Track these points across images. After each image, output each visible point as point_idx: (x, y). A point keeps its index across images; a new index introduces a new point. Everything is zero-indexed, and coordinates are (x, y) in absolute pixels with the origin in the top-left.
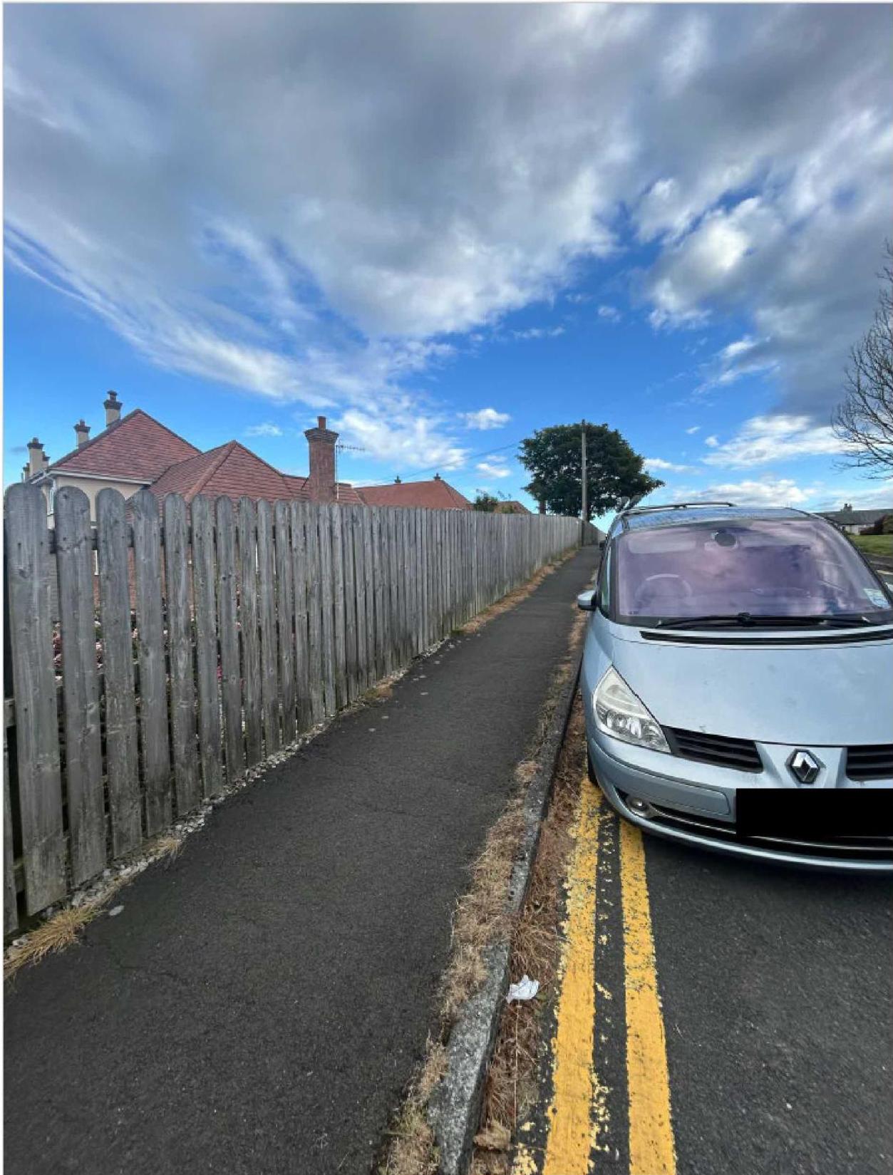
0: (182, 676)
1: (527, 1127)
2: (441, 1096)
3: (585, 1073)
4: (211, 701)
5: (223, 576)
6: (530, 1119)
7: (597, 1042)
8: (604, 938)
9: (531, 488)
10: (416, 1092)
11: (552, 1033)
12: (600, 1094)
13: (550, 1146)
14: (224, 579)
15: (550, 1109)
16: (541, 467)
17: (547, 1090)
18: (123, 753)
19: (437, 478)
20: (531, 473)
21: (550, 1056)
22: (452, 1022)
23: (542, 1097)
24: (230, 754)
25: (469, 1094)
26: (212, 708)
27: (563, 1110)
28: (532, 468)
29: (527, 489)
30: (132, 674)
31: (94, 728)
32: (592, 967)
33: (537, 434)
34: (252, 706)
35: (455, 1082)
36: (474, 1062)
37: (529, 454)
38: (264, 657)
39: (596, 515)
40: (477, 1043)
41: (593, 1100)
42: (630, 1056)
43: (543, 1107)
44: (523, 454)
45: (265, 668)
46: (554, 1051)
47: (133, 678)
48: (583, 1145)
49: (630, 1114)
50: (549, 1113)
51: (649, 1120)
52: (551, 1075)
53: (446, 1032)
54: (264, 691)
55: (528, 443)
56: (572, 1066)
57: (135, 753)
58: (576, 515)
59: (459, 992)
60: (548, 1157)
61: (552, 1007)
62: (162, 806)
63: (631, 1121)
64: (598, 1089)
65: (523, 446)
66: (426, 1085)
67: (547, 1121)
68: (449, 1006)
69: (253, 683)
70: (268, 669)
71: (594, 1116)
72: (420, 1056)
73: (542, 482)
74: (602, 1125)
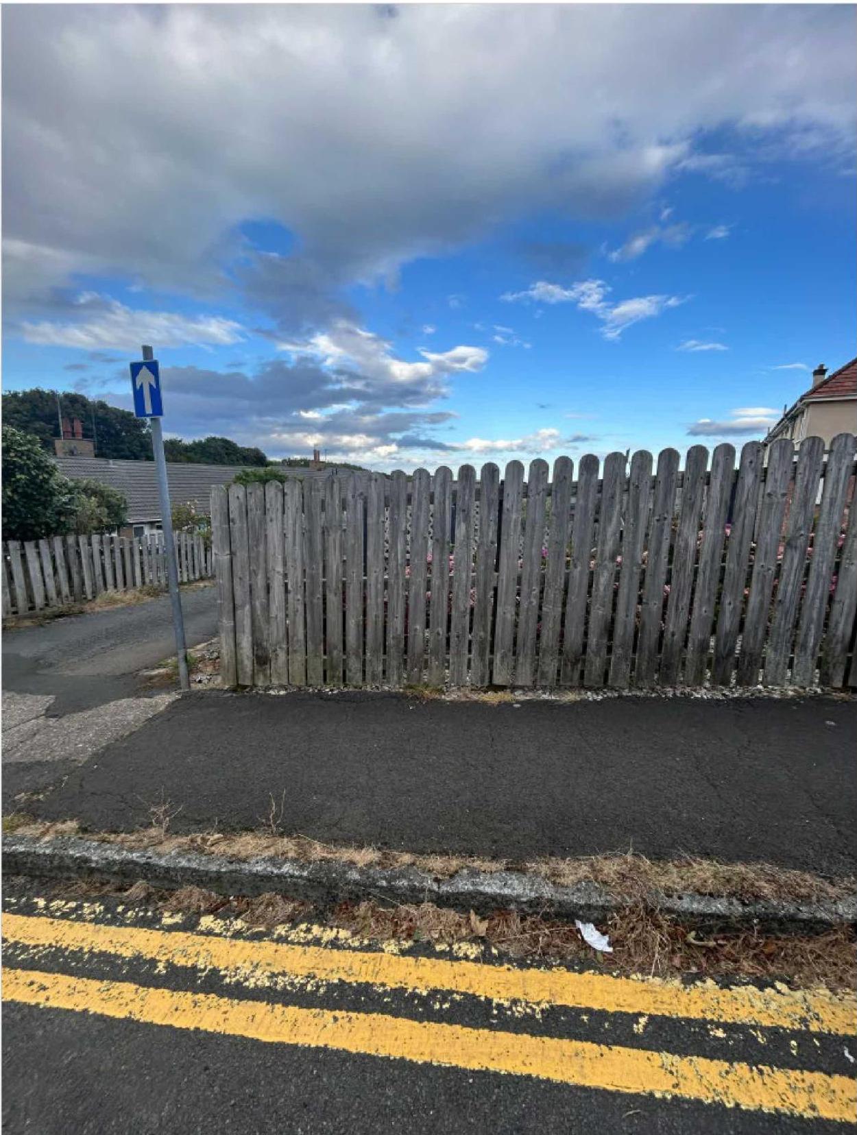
0: (602, 588)
1: (494, 951)
2: (474, 873)
3: (546, 996)
4: (627, 616)
5: (657, 518)
6: (500, 952)
7: (579, 1011)
8: (720, 1034)
10: (473, 861)
11: (570, 968)
12: (534, 1010)
13: (486, 967)
14: (658, 520)
15: (510, 966)
17: (522, 965)
18: (551, 625)
21: (549, 967)
22: (523, 871)
23: (516, 960)
24: (640, 665)
25: (481, 888)
26: (625, 621)
27: (510, 975)
30: (563, 577)
31: (535, 602)
32: (667, 1014)
34: (673, 635)
35: (485, 879)
36: (501, 889)
38: (697, 595)
40: (514, 889)
41: (527, 1003)
42: (577, 1045)
43: (510, 961)
45: (696, 605)
46: (554, 969)
47: (563, 581)
48: (492, 992)
49: (525, 1035)
50: (506, 966)
51: (525, 1052)
52: (535, 967)
53: (516, 868)
54: (692, 627)
56: (546, 984)
57: (558, 628)
59: (544, 869)
60: (479, 965)
61: (595, 968)
62: (573, 670)
63: (520, 1036)
64: (538, 1009)
66: (477, 864)
67: (501, 965)
68: (532, 866)
69: (677, 616)
70: (700, 607)
71: (515, 1002)
72: (495, 858)
74: (510, 1009)
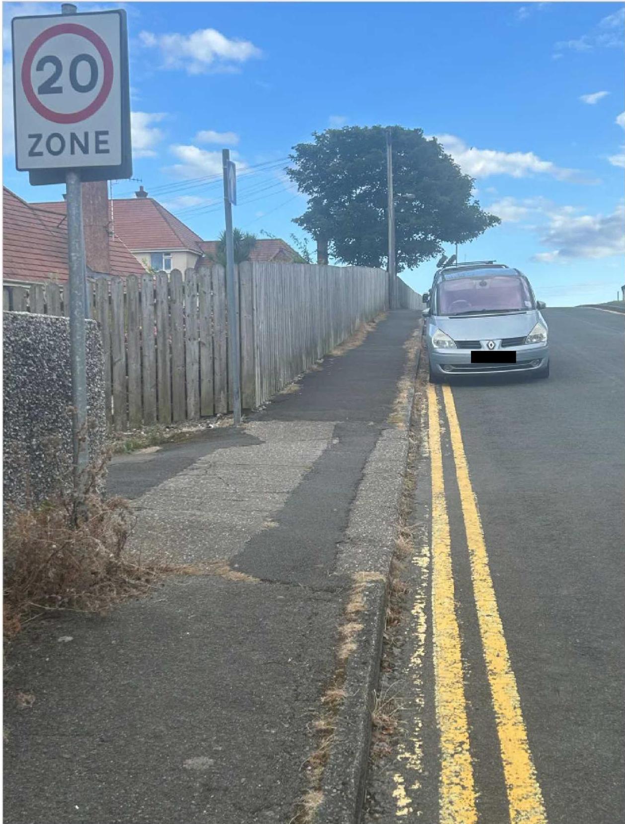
9: (306, 221)
16: (322, 188)
19: (141, 194)
20: (307, 197)
28: (307, 189)
29: (300, 221)
33: (318, 137)
37: (304, 166)
39: (406, 266)
44: (296, 167)
55: (303, 151)
58: (378, 265)
65: (295, 153)
73: (325, 211)
